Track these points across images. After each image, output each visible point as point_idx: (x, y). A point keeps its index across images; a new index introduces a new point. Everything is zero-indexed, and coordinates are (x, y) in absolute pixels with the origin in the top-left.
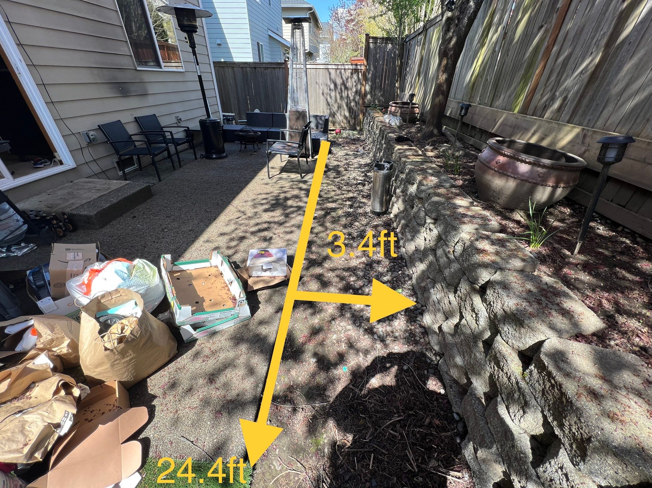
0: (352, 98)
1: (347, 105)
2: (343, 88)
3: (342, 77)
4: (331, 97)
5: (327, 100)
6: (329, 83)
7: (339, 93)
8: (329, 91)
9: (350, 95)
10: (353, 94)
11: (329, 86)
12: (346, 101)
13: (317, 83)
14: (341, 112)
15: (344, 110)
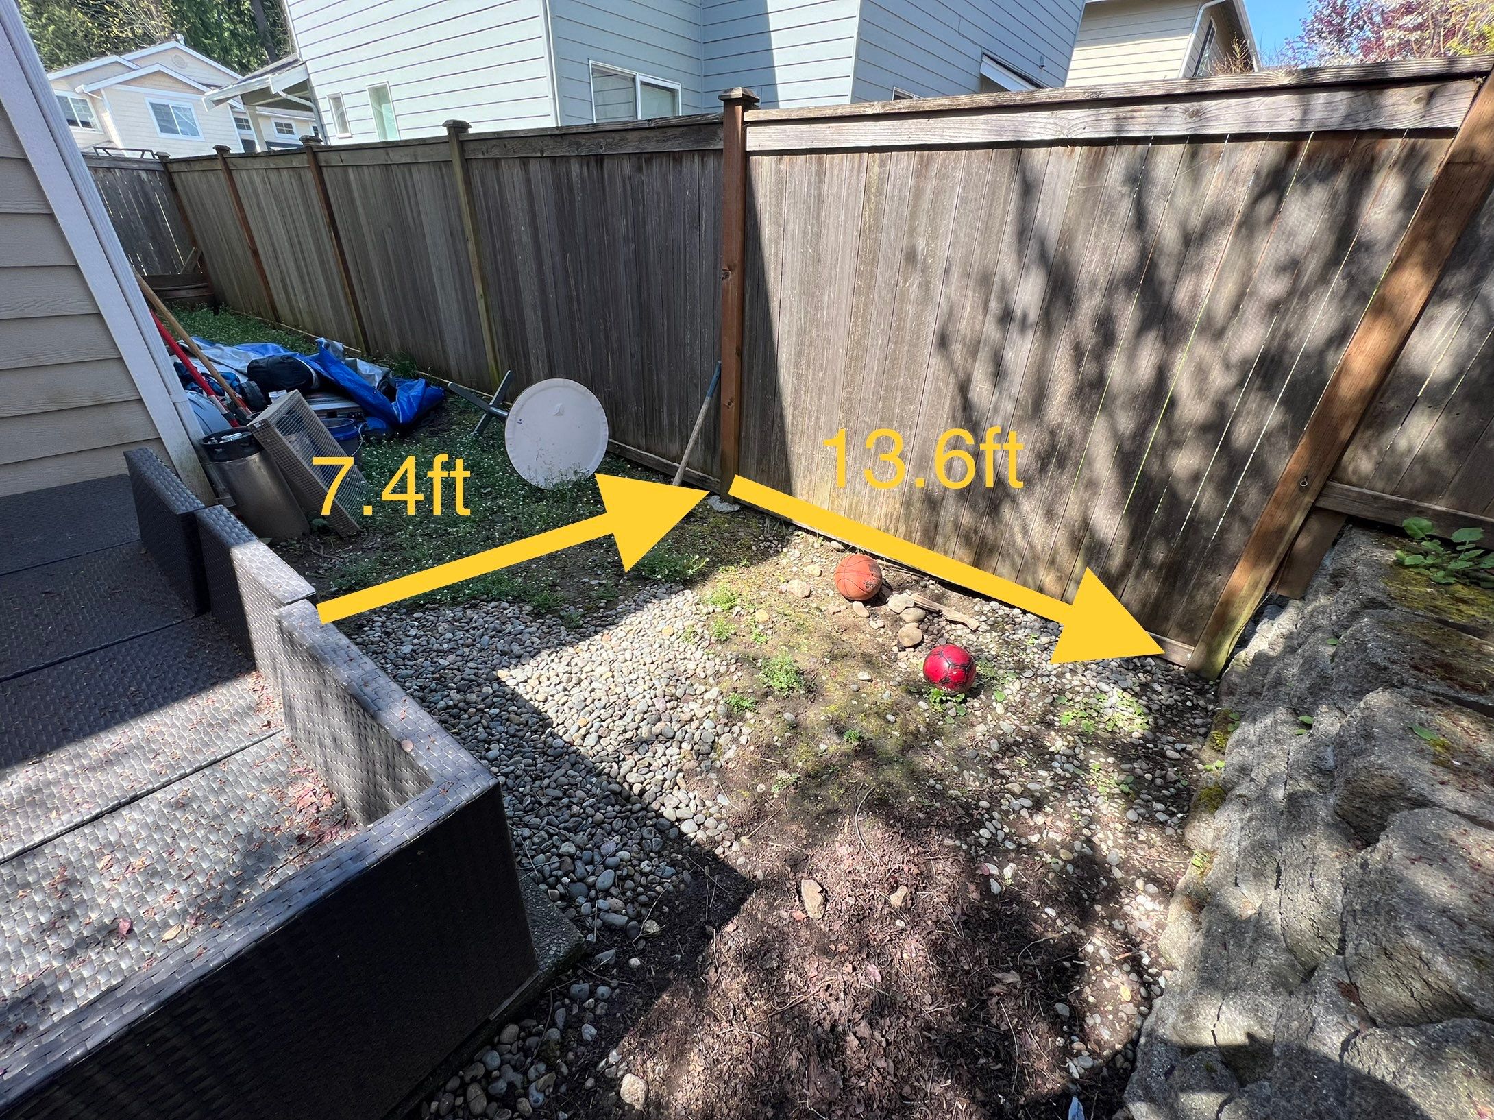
0: (1193, 409)
1: (1126, 460)
2: (1128, 315)
3: (1140, 221)
4: (998, 373)
5: (964, 388)
6: (1006, 264)
7: (1078, 352)
8: (991, 330)
9: (1182, 381)
10: (1220, 379)
11: (1005, 291)
12: (1126, 422)
13: (911, 256)
14: (1059, 492)
15: (1092, 485)
